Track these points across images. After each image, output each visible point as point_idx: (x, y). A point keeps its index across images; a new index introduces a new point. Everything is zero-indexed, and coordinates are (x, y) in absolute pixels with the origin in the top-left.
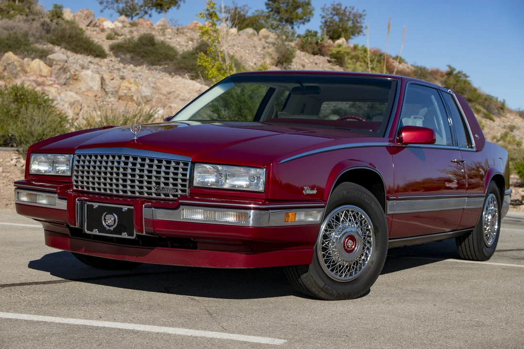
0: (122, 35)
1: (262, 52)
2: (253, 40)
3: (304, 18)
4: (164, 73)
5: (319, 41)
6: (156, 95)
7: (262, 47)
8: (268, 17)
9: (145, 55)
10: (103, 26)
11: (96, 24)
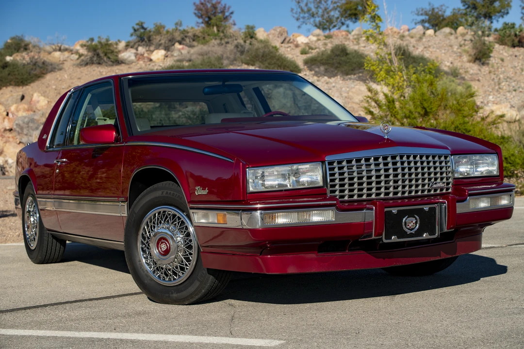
0: (316, 48)
1: (459, 50)
2: (449, 39)
3: (503, 11)
4: (358, 82)
5: (517, 33)
6: (348, 104)
7: (458, 45)
8: (466, 14)
9: (339, 66)
10: (297, 42)
11: (290, 40)
